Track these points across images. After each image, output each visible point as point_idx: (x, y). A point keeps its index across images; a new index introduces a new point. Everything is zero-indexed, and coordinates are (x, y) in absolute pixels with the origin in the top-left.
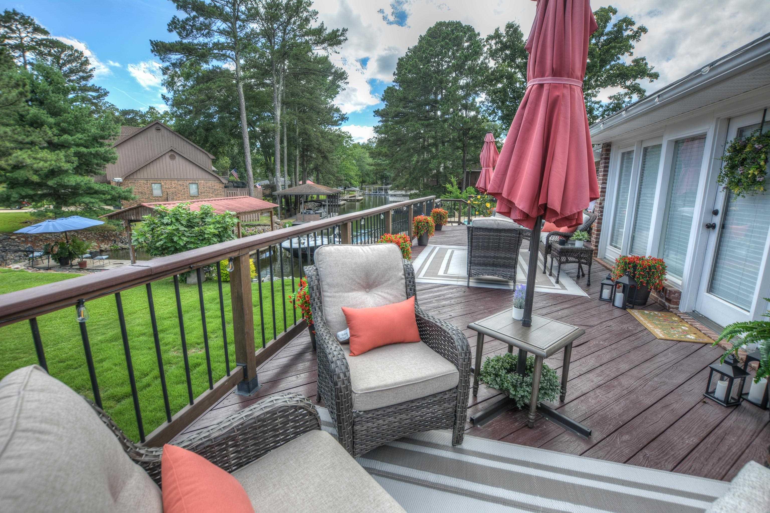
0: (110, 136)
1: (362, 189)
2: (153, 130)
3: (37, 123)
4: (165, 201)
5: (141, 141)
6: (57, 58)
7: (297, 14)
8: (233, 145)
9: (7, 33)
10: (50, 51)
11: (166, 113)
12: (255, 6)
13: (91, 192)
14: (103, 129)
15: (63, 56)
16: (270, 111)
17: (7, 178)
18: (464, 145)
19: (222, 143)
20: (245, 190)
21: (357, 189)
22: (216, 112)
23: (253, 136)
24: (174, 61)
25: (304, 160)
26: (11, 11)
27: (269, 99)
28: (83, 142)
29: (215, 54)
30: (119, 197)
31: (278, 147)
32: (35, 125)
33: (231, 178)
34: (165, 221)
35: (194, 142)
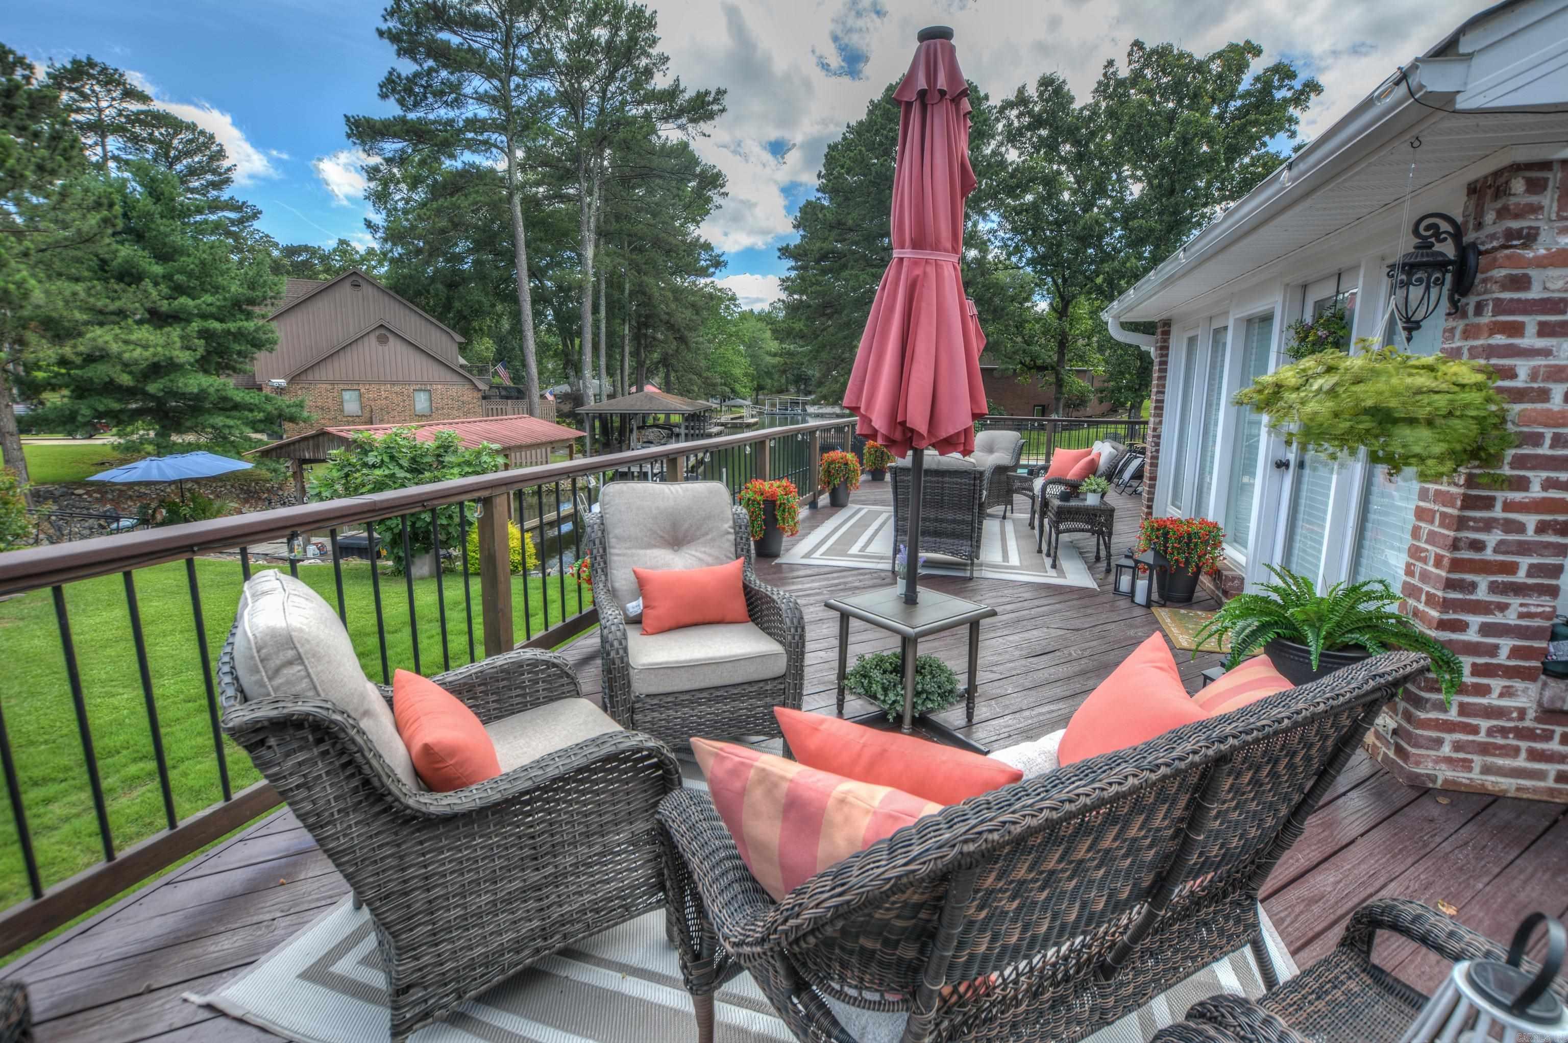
0: (265, 298)
1: (756, 402)
2: (347, 287)
3: (131, 275)
4: (366, 423)
5: (322, 306)
6: (165, 146)
7: (629, 61)
8: (500, 316)
9: (75, 101)
10: (151, 134)
11: (371, 252)
12: (548, 46)
13: (227, 406)
14: (252, 286)
15: (175, 142)
16: (573, 249)
17: (74, 379)
19: (478, 312)
20: (523, 404)
21: (748, 402)
22: (470, 251)
23: (540, 298)
24: (390, 155)
25: (639, 344)
26: (84, 60)
27: (572, 226)
28: (214, 310)
29: (468, 140)
30: (280, 416)
31: (589, 319)
32: (127, 279)
33: (496, 380)
34: (371, 459)
35: (423, 309)
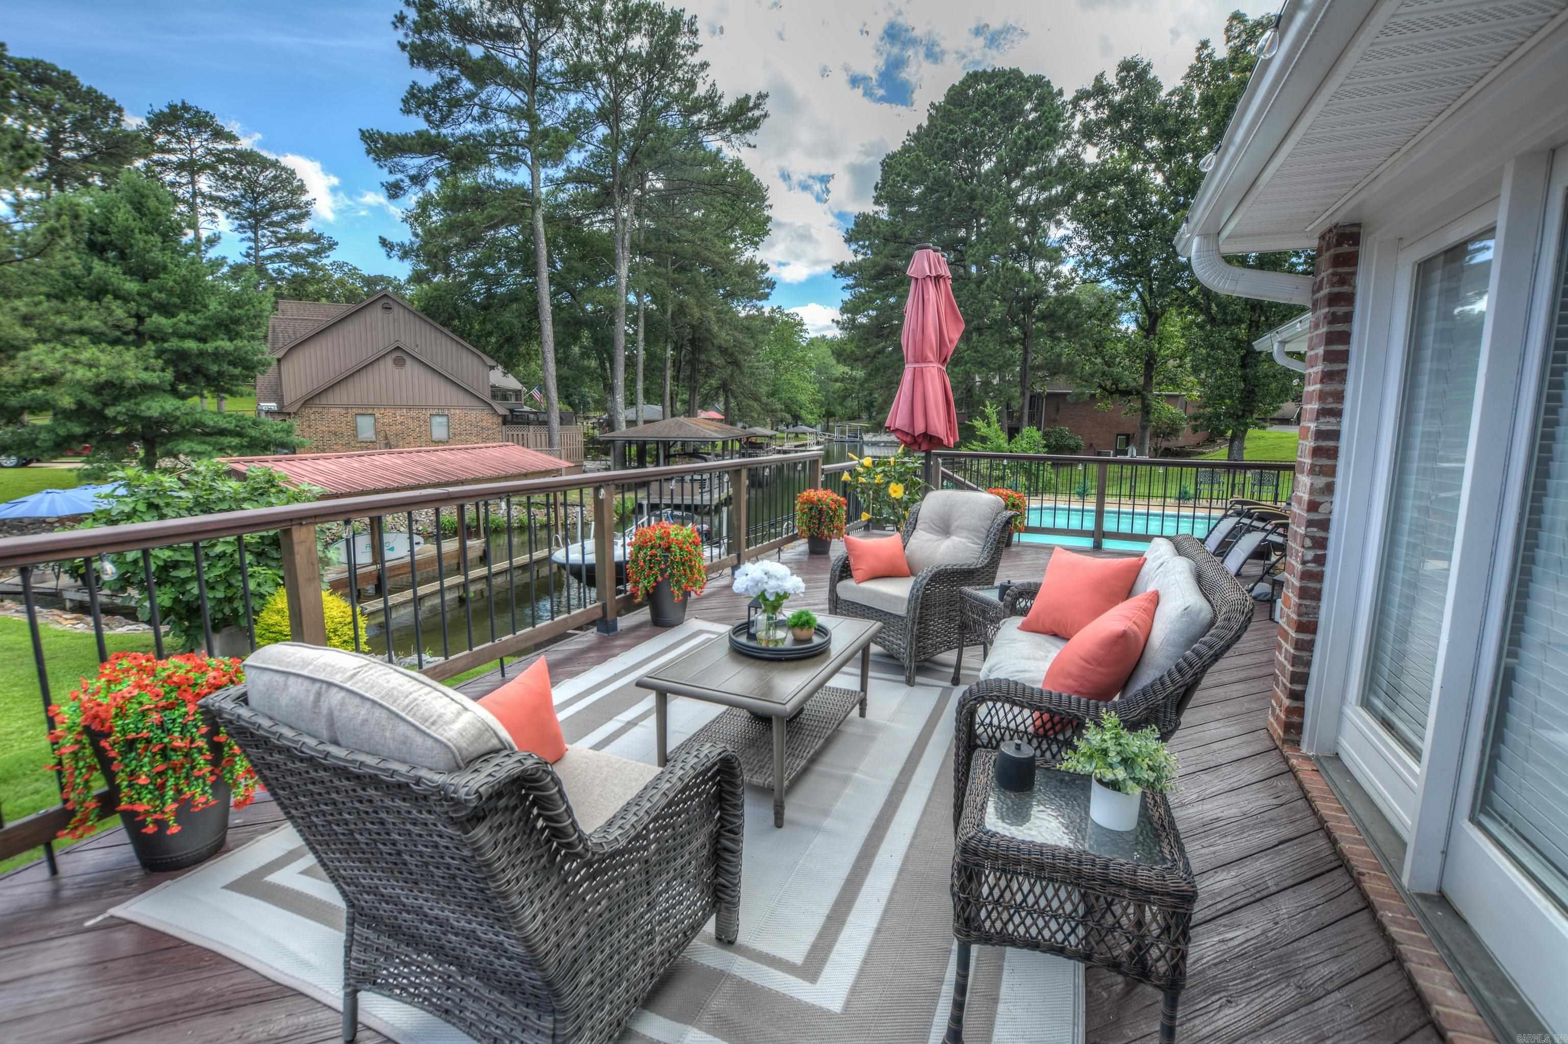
1: (827, 429)
2: (378, 309)
3: (106, 292)
5: (353, 328)
6: (252, 183)
9: (169, 142)
10: (239, 173)
13: (198, 431)
15: (261, 179)
18: (1025, 334)
21: (815, 429)
24: (413, 172)
25: (694, 369)
26: (180, 104)
28: (193, 329)
31: (621, 340)
